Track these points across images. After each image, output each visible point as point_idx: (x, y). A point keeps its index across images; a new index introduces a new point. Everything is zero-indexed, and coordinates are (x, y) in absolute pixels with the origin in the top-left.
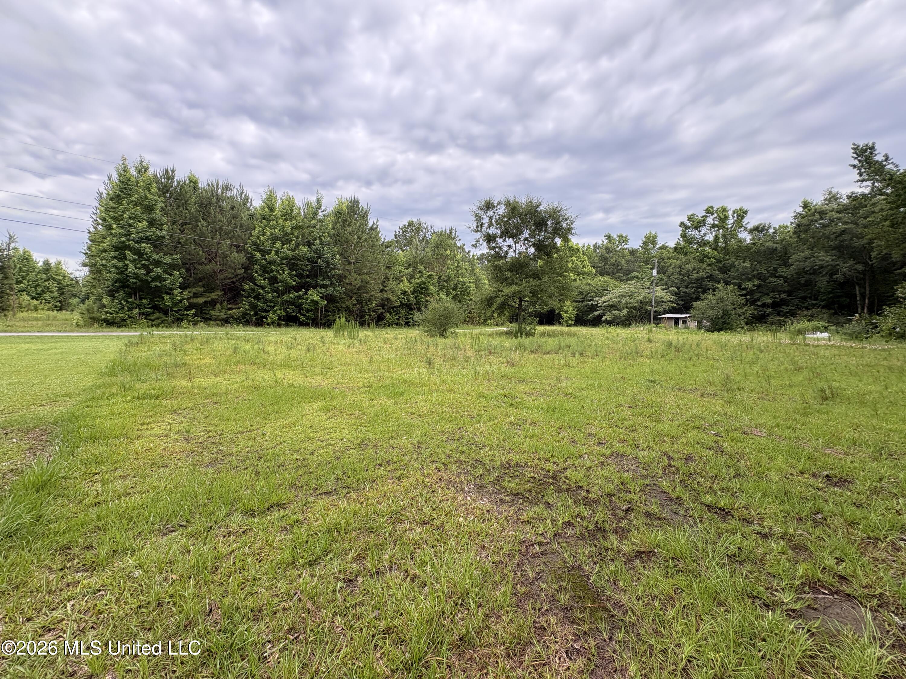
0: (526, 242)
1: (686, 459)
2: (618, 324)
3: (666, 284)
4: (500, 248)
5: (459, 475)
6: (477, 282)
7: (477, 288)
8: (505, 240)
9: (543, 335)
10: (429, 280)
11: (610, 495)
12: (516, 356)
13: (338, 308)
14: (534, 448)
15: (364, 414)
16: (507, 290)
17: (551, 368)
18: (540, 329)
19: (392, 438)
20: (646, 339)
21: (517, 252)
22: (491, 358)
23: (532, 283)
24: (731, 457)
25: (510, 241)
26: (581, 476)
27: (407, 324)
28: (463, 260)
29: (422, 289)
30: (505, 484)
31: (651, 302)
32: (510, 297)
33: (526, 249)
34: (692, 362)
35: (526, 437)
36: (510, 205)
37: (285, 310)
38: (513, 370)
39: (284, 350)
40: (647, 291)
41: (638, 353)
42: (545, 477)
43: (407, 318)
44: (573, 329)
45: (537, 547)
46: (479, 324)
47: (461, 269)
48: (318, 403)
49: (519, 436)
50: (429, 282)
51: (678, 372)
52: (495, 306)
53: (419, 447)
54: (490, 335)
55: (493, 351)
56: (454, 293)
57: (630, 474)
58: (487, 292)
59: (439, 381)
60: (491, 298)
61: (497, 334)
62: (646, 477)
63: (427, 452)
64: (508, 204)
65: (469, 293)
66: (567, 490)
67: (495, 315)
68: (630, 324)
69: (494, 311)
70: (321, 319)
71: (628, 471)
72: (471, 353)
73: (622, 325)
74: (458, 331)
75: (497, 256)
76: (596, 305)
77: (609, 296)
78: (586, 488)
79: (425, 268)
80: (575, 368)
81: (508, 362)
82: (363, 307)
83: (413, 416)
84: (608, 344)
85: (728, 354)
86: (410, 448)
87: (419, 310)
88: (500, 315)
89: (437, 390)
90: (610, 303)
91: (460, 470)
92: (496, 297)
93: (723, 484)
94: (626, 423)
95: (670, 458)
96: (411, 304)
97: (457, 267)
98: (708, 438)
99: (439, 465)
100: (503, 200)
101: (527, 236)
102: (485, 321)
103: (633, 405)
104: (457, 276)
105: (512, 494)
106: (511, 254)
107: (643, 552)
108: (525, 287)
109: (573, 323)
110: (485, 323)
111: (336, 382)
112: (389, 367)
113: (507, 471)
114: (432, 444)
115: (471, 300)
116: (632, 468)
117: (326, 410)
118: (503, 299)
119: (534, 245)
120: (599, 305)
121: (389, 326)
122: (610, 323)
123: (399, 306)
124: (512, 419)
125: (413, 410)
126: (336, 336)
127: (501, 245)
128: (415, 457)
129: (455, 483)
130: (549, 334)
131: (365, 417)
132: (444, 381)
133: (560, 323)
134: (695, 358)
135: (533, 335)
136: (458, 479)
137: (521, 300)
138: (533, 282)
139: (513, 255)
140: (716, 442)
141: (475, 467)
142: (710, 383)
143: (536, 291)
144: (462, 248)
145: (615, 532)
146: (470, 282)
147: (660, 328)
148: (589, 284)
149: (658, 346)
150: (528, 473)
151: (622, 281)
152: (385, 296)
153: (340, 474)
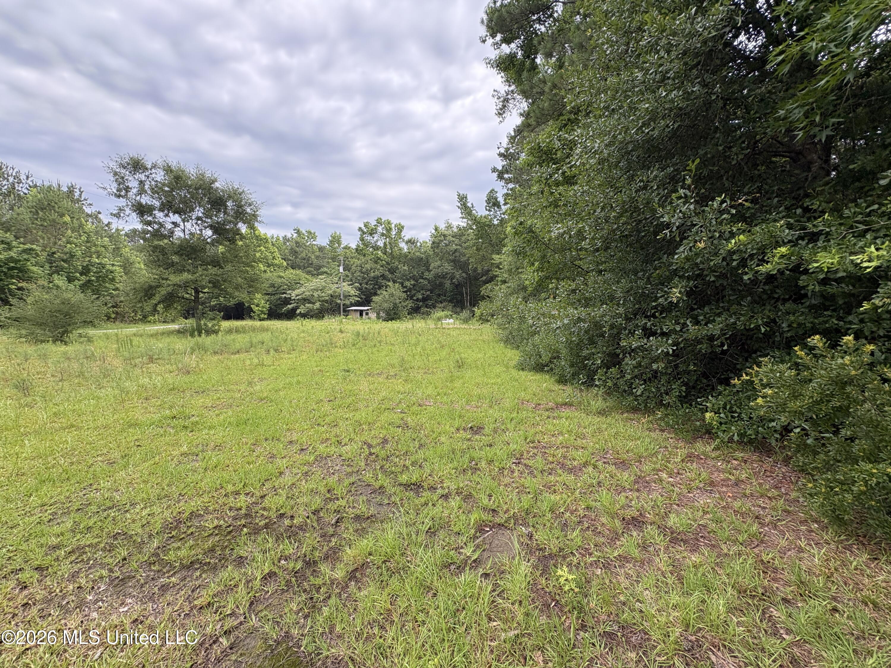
0: (199, 222)
1: (382, 443)
2: (312, 317)
3: (351, 280)
4: (161, 225)
6: (127, 266)
7: (126, 274)
8: (167, 215)
9: (230, 331)
10: (26, 256)
11: (316, 512)
12: (192, 361)
14: (219, 481)
16: (175, 279)
17: (241, 370)
18: (226, 324)
20: (338, 330)
21: (187, 232)
22: (153, 367)
23: (210, 272)
24: (415, 429)
25: (176, 218)
26: (281, 500)
28: (97, 233)
29: (13, 268)
30: (171, 556)
31: (340, 296)
32: (180, 286)
33: (201, 230)
34: (376, 349)
35: (206, 469)
36: (171, 171)
38: (187, 379)
40: (336, 286)
41: (333, 344)
42: (235, 518)
44: (266, 323)
45: (224, 641)
46: (134, 322)
47: (95, 245)
49: (195, 471)
50: (28, 260)
51: (367, 359)
52: (157, 298)
54: (151, 335)
55: (155, 357)
56: (83, 278)
57: (336, 477)
58: (142, 280)
60: (151, 287)
61: (163, 334)
62: (350, 474)
64: (168, 170)
65: (112, 280)
66: (266, 526)
67: (161, 309)
68: (323, 317)
69: (156, 305)
71: (333, 474)
73: (316, 317)
75: (157, 234)
76: (290, 298)
77: (302, 289)
78: (289, 514)
79: (17, 237)
80: (270, 366)
81: (179, 370)
84: (304, 337)
85: (400, 339)
88: (167, 309)
90: (304, 296)
92: (158, 287)
93: (413, 458)
94: (327, 419)
95: (370, 446)
97: (87, 242)
98: (395, 417)
100: (160, 163)
101: (200, 215)
102: (144, 317)
103: (333, 398)
104: (88, 253)
105: (183, 567)
106: (178, 233)
107: (357, 569)
108: (201, 275)
109: (266, 316)
110: (144, 320)
115: (117, 289)
116: (337, 468)
118: (170, 289)
119: (211, 227)
120: (292, 298)
122: (304, 316)
124: (184, 448)
127: (161, 220)
130: (237, 331)
133: (251, 318)
134: (378, 345)
135: (216, 332)
136: (71, 587)
137: (197, 292)
138: (212, 270)
139: (182, 235)
140: (402, 419)
142: (393, 366)
143: (218, 281)
144: (95, 216)
145: (326, 558)
147: (349, 319)
148: (281, 277)
149: (349, 336)
150: (210, 523)
151: (313, 275)
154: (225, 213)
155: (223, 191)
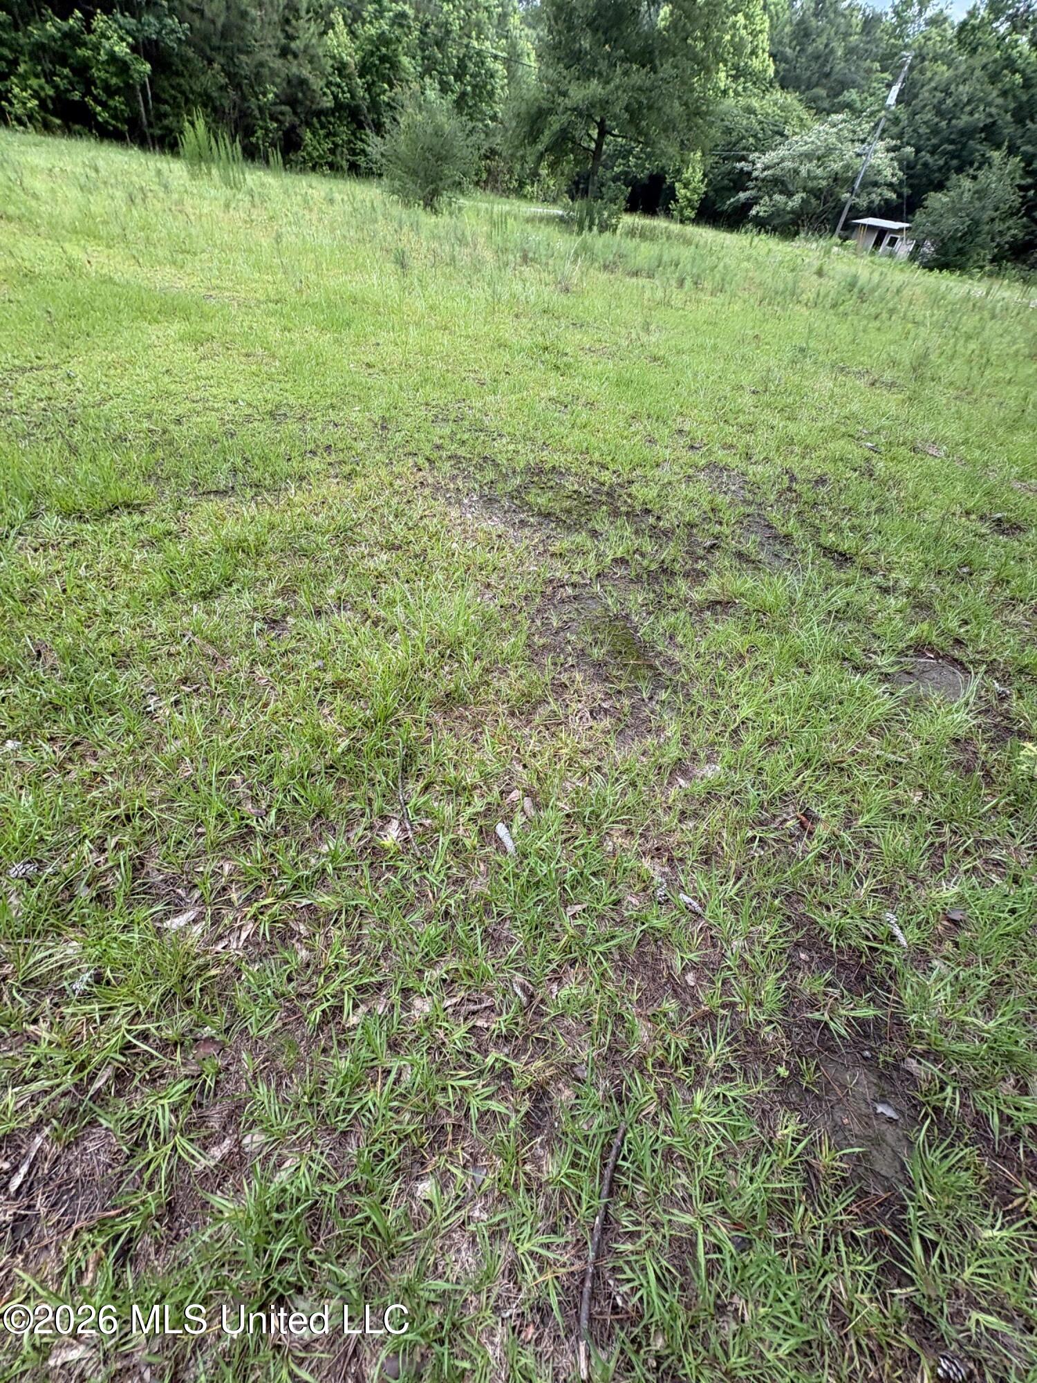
1: (816, 482)
2: (774, 230)
3: (900, 136)
5: (454, 478)
6: (512, 59)
7: (509, 79)
9: (631, 233)
11: (691, 525)
12: (574, 272)
13: (183, 93)
14: (585, 445)
15: (273, 356)
16: (577, 94)
17: (636, 305)
18: (628, 220)
19: (333, 406)
20: (814, 269)
22: (527, 271)
23: (634, 79)
24: (882, 483)
26: (653, 493)
27: (354, 169)
30: (530, 498)
31: (854, 180)
32: (580, 115)
34: (877, 324)
35: (573, 427)
37: (49, 76)
38: (563, 299)
39: (73, 193)
40: (858, 148)
41: (793, 294)
42: (596, 492)
43: (353, 152)
44: (690, 229)
45: (569, 590)
48: (176, 326)
49: (562, 423)
51: (849, 339)
53: (384, 428)
54: (527, 221)
55: (531, 255)
56: (458, 87)
57: (728, 498)
58: (533, 92)
59: (420, 305)
60: (540, 112)
61: (541, 219)
62: (750, 503)
63: (398, 437)
66: (627, 514)
68: (797, 233)
69: (540, 158)
70: (150, 125)
71: (725, 493)
72: (488, 255)
73: (781, 233)
74: (463, 201)
76: (749, 173)
77: (782, 151)
78: (656, 513)
80: (678, 309)
81: (557, 283)
82: (244, 98)
83: (371, 371)
84: (747, 270)
86: (368, 427)
87: (379, 128)
89: (417, 324)
90: (778, 172)
91: (456, 472)
92: (551, 110)
93: (856, 522)
94: (741, 419)
95: (793, 479)
96: (358, 107)
98: (856, 453)
99: (420, 460)
102: (522, 185)
103: (760, 389)
104: (466, 29)
105: (540, 514)
107: (719, 603)
108: (617, 89)
109: (693, 215)
111: (207, 283)
112: (319, 265)
113: (536, 479)
114: (408, 424)
115: (495, 117)
116: (733, 488)
117: (197, 341)
120: (755, 174)
121: (313, 169)
122: (762, 224)
123: (332, 112)
124: (553, 393)
125: (371, 359)
126: (193, 177)
128: (376, 444)
129: (448, 490)
130: (644, 235)
131: (277, 364)
132: (431, 308)
133: (668, 214)
134: (885, 315)
135: (612, 230)
136: (452, 486)
137: (603, 132)
138: (638, 76)
140: (867, 460)
141: (482, 469)
142: (894, 363)
143: (640, 106)
145: (686, 575)
146: (495, 58)
147: (846, 248)
148: (750, 110)
149: (830, 285)
150: (571, 484)
151: (819, 111)
152: (294, 70)
153: (239, 462)
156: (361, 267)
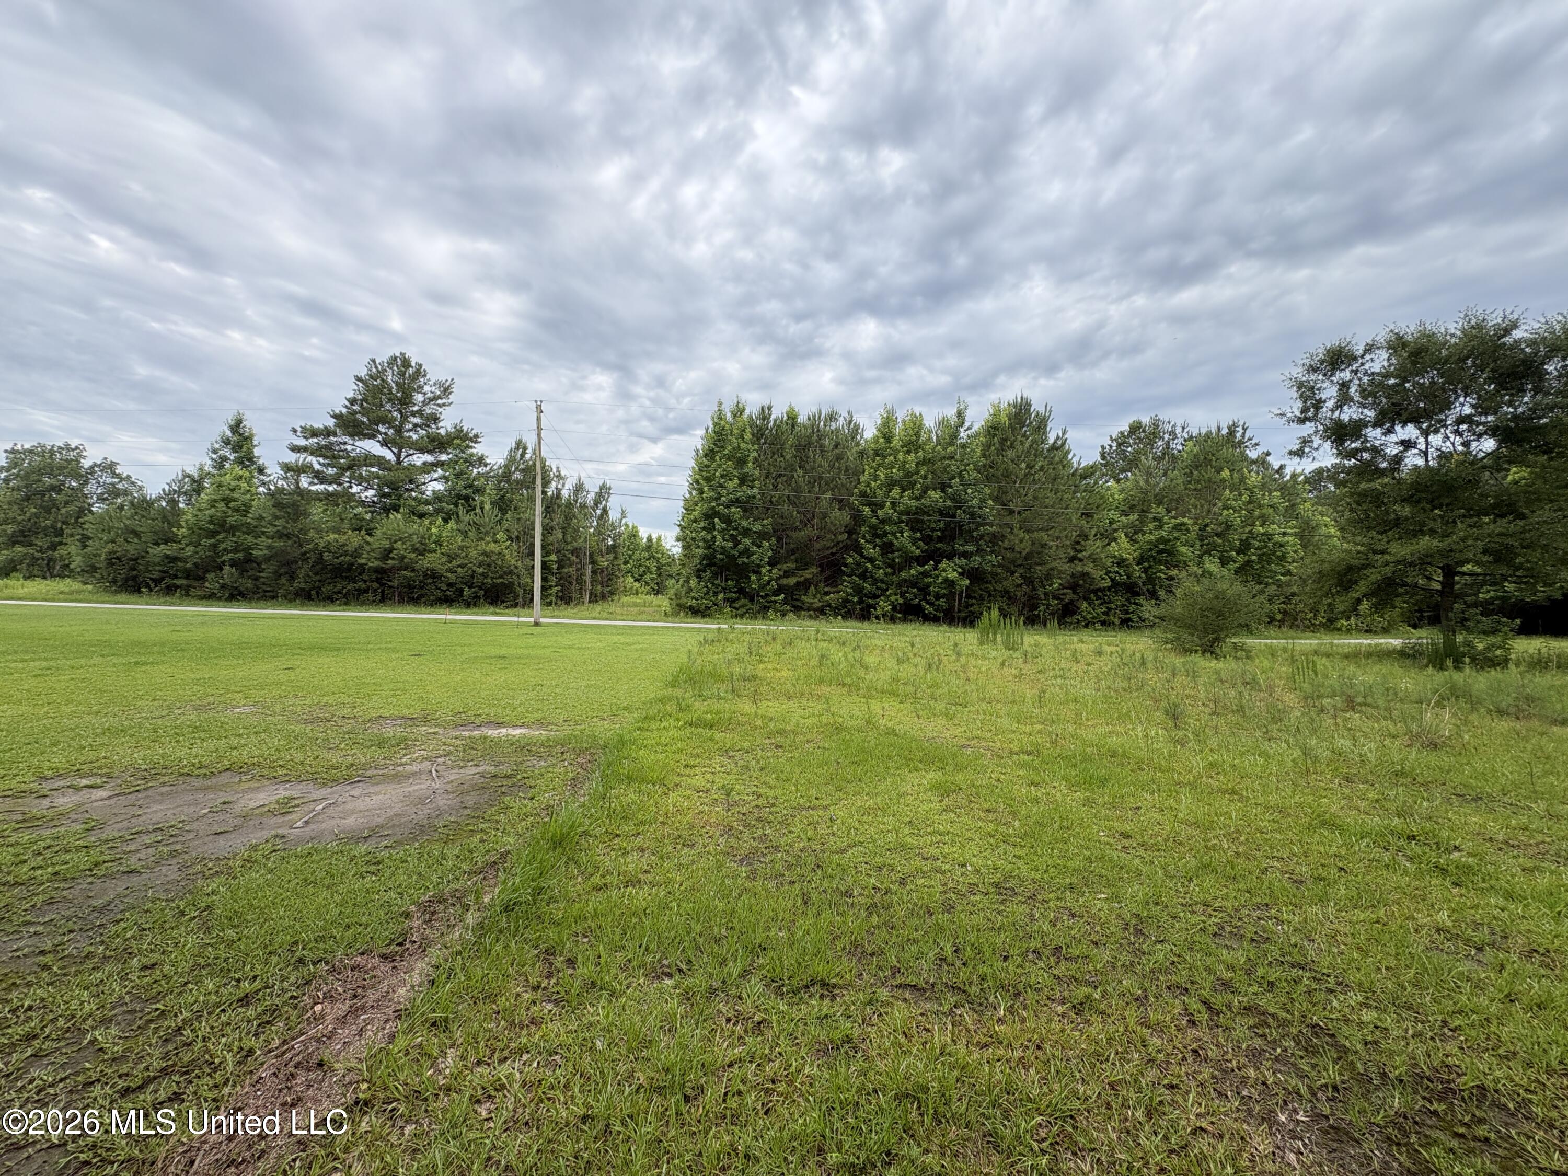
0: (1464, 427)
4: (1376, 451)
5: (1255, 1056)
6: (1306, 533)
7: (1304, 546)
8: (1390, 431)
9: (1539, 664)
10: (1176, 534)
12: (1441, 721)
13: (988, 592)
15: (1014, 814)
16: (1400, 550)
19: (1071, 887)
21: (1432, 453)
22: (1355, 718)
23: (1486, 530)
25: (1410, 432)
27: (1126, 623)
28: (1264, 487)
29: (1162, 551)
32: (1411, 564)
33: (1466, 444)
36: (1404, 345)
37: (902, 595)
38: (1433, 759)
39: (891, 663)
43: (1127, 612)
46: (1312, 628)
47: (1260, 506)
48: (931, 775)
50: (1177, 539)
52: (1362, 587)
53: (1138, 932)
54: (1347, 656)
55: (1360, 700)
56: (1241, 558)
58: (1336, 555)
59: (1198, 763)
60: (1350, 568)
61: (1370, 654)
63: (1161, 954)
64: (1397, 344)
65: (1283, 558)
67: (1365, 606)
69: (1359, 601)
70: (959, 611)
72: (1291, 699)
74: (1250, 641)
75: (1367, 470)
79: (1169, 511)
81: (1412, 736)
82: (1034, 589)
83: (1126, 842)
86: (1114, 926)
87: (1153, 595)
88: (1378, 608)
89: (1193, 786)
91: (1258, 1042)
92: (1365, 566)
96: (1134, 584)
99: (1195, 1005)
100: (1382, 336)
101: (1467, 410)
102: (1332, 620)
104: (1249, 520)
106: (1413, 460)
108: (1463, 539)
110: (1330, 625)
111: (969, 735)
112: (1078, 715)
114: (1176, 934)
115: (1288, 573)
117: (944, 790)
118: (1388, 570)
119: (1493, 431)
121: (1086, 626)
123: (1109, 589)
124: (1443, 917)
125: (1128, 827)
126: (981, 643)
127: (1377, 443)
128: (1125, 958)
129: (1244, 1081)
131: (1017, 823)
132: (1212, 765)
135: (1503, 663)
136: (1252, 1073)
137: (1449, 572)
138: (1495, 526)
139: (1420, 462)
141: (1311, 1051)
143: (1509, 548)
144: (1263, 461)
146: (1284, 534)
152: (1079, 569)
153: (949, 950)
154: (1536, 390)
155: (1532, 343)
156: (1124, 717)
